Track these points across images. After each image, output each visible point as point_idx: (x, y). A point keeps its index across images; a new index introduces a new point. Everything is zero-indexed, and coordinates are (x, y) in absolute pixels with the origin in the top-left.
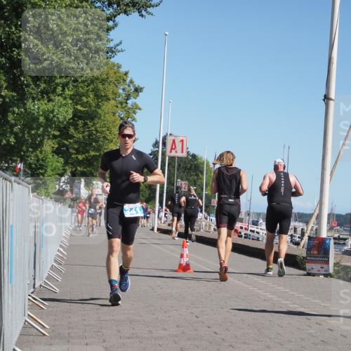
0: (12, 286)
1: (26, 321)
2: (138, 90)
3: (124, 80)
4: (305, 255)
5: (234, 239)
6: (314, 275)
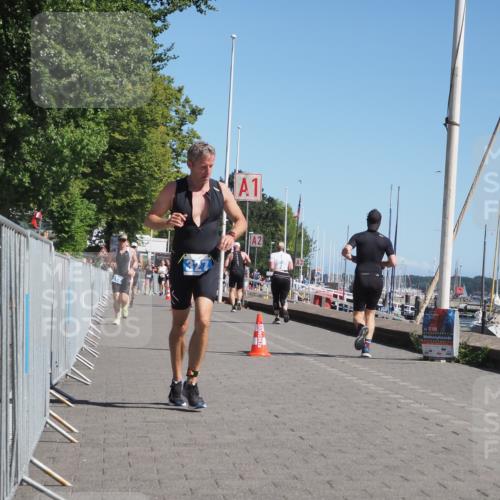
0: (28, 376)
1: (47, 423)
2: (195, 112)
3: (178, 99)
4: (420, 332)
5: (325, 311)
6: (433, 359)
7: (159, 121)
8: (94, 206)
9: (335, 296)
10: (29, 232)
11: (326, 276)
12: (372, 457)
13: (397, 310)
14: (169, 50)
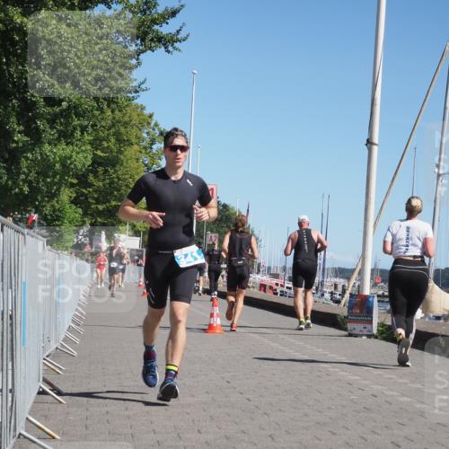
0: (25, 349)
1: (40, 387)
3: (149, 123)
4: (346, 314)
5: (268, 296)
6: (356, 336)
7: (134, 141)
8: (80, 210)
9: (277, 284)
10: (26, 231)
11: (269, 268)
12: (306, 415)
13: (327, 296)
14: (143, 83)
